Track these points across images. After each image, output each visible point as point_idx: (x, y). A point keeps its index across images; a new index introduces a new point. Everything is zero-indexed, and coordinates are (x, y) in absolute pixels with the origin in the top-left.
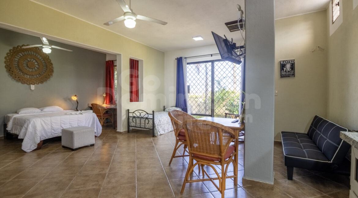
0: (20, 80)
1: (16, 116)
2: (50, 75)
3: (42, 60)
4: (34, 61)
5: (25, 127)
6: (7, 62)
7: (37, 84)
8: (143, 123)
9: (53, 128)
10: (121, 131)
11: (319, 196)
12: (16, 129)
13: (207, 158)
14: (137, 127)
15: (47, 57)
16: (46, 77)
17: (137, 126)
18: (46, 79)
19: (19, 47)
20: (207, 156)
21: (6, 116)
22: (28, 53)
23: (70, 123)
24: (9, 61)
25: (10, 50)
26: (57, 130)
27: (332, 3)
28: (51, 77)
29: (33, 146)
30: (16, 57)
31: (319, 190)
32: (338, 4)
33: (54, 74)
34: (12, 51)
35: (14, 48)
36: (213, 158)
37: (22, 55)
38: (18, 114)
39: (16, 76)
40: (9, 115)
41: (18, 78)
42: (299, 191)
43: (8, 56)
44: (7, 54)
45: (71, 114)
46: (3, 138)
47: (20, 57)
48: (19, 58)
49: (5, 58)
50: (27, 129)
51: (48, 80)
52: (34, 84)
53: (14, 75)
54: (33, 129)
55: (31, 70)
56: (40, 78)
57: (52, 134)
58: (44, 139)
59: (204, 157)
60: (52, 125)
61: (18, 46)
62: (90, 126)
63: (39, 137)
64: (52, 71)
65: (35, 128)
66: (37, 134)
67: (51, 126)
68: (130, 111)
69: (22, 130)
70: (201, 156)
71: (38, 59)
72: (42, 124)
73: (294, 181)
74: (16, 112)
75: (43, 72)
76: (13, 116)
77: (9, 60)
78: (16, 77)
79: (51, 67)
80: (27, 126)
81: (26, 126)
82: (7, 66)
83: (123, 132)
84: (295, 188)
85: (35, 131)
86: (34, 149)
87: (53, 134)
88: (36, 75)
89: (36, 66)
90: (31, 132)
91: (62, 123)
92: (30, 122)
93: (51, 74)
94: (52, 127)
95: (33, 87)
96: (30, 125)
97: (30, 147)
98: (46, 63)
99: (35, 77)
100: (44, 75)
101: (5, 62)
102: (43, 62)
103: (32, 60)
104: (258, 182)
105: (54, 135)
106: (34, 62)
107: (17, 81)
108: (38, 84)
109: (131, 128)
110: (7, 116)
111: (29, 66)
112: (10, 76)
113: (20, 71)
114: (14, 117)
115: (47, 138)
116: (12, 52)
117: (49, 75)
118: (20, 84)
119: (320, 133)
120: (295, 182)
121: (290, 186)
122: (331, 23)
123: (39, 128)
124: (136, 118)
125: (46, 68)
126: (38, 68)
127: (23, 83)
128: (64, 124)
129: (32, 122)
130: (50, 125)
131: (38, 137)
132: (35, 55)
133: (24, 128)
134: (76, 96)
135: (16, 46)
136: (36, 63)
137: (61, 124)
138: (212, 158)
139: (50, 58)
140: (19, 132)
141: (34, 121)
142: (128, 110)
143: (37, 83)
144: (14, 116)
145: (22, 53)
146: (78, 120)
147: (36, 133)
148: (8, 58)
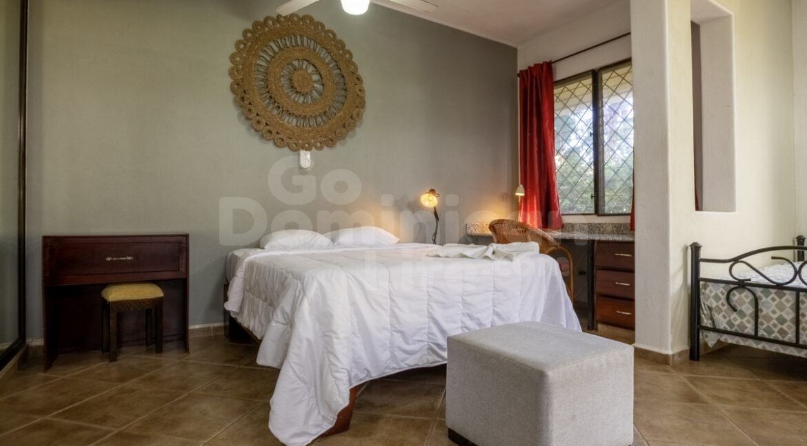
0: (270, 132)
1: (255, 255)
2: (355, 115)
3: (331, 66)
4: (311, 69)
5: (283, 312)
6: (236, 73)
7: (317, 148)
8: (781, 320)
9: (399, 323)
10: (664, 352)
12: (253, 311)
14: (763, 339)
15: (347, 56)
16: (344, 126)
17: (761, 333)
18: (344, 130)
19: (270, 22)
21: (230, 254)
22: (293, 41)
23: (465, 303)
24: (243, 69)
25: (245, 32)
26: (417, 338)
28: (358, 123)
29: (315, 418)
30: (262, 54)
33: (369, 113)
34: (249, 35)
35: (256, 24)
37: (276, 49)
38: (263, 248)
39: (258, 118)
40: (238, 253)
41: (267, 124)
43: (239, 51)
44: (238, 43)
45: (464, 256)
46: (222, 333)
47: (272, 54)
48: (268, 59)
49: (232, 58)
50: (290, 323)
51: (350, 133)
52: (309, 149)
53: (255, 114)
54: (318, 326)
55: (301, 99)
56: (327, 126)
57: (393, 357)
58: (363, 378)
60: (396, 310)
61: (267, 19)
62: (538, 319)
63: (343, 376)
64: (360, 103)
65: (325, 318)
66: (335, 356)
67: (393, 315)
68: (703, 255)
69: (273, 324)
71: (322, 60)
72: (353, 303)
74: (258, 245)
75: (335, 108)
76: (247, 255)
77: (241, 67)
78: (259, 122)
79: (357, 90)
80: (294, 309)
81: (288, 309)
82: (236, 86)
83: (673, 355)
85: (324, 335)
86: (323, 431)
87: (400, 355)
88: (315, 117)
89: (317, 85)
90: (308, 341)
91: (436, 302)
92: (304, 290)
93: (358, 115)
94: (397, 319)
95: (306, 158)
96: (306, 306)
97: (306, 422)
98: (343, 76)
99: (312, 122)
100: (339, 115)
101: (231, 73)
102: (335, 72)
103: (304, 67)
105: (403, 360)
106: (310, 71)
107: (262, 136)
108: (321, 148)
109: (711, 339)
110: (233, 255)
111: (296, 84)
112: (243, 118)
113: (272, 101)
114: (247, 260)
115: (375, 375)
116: (250, 38)
117: (352, 117)
118: (270, 145)
123: (343, 323)
124: (758, 291)
125: (343, 93)
126: (321, 95)
127: (280, 143)
128: (444, 306)
129: (312, 291)
130: (388, 309)
131: (337, 375)
132: (312, 47)
133: (279, 316)
134: (432, 191)
135: (261, 20)
136: (315, 77)
137: (433, 305)
139: (354, 60)
140: (262, 326)
141: (321, 287)
142: (696, 248)
143: (318, 144)
144: (249, 255)
145: (279, 41)
146: (496, 289)
147: (329, 350)
148: (238, 59)
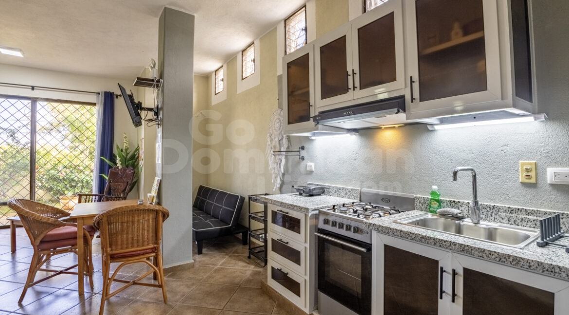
11: (227, 257)
13: (139, 252)
20: (137, 251)
27: (215, 75)
31: (224, 253)
32: (223, 80)
36: (147, 249)
42: (212, 260)
59: (134, 253)
70: (129, 254)
73: (204, 254)
84: (208, 258)
104: (179, 266)
119: (212, 202)
120: (206, 254)
121: (203, 259)
122: (213, 93)
138: (146, 251)
